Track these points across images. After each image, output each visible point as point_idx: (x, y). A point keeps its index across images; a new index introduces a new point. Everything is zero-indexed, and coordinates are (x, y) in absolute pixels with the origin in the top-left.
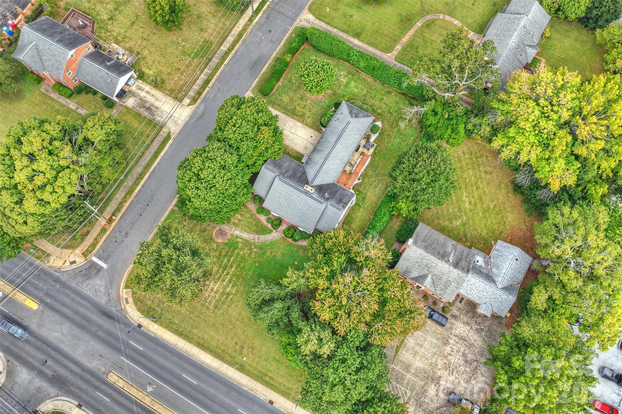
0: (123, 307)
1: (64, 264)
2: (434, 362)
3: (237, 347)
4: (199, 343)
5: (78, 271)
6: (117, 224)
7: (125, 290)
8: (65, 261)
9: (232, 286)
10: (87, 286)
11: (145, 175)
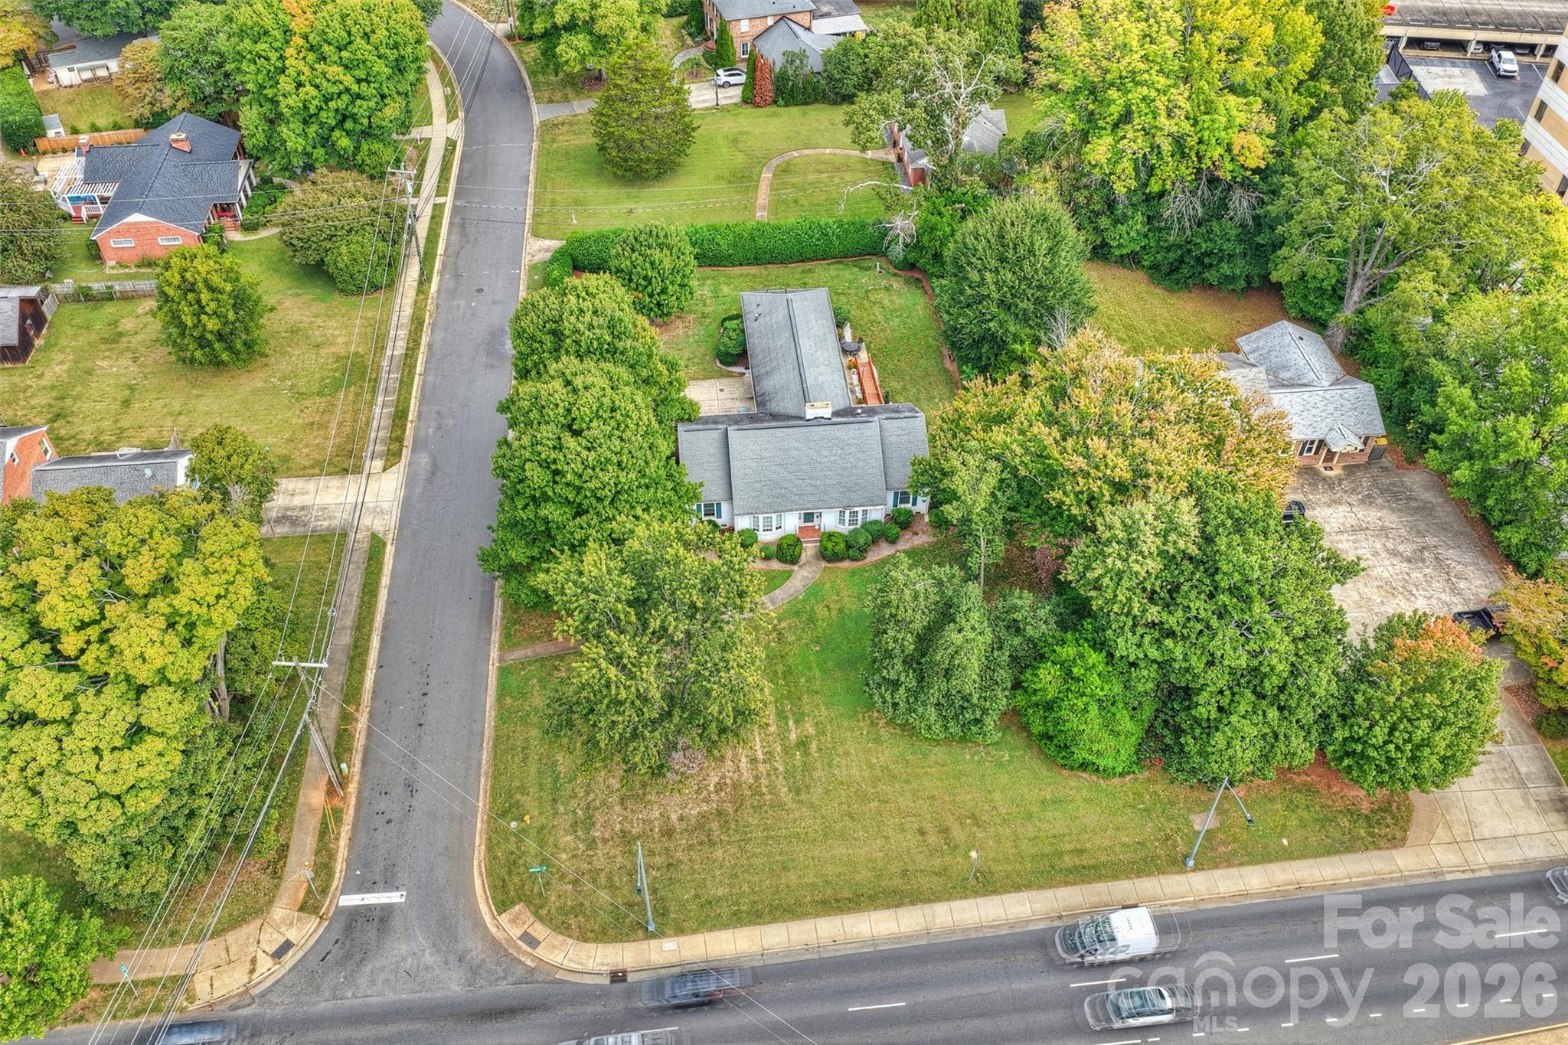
0: (529, 963)
1: (252, 971)
2: (1358, 598)
3: (933, 839)
4: (824, 902)
5: (314, 960)
6: (361, 784)
7: (504, 919)
8: (254, 961)
9: (796, 722)
10: (373, 982)
11: (368, 639)
